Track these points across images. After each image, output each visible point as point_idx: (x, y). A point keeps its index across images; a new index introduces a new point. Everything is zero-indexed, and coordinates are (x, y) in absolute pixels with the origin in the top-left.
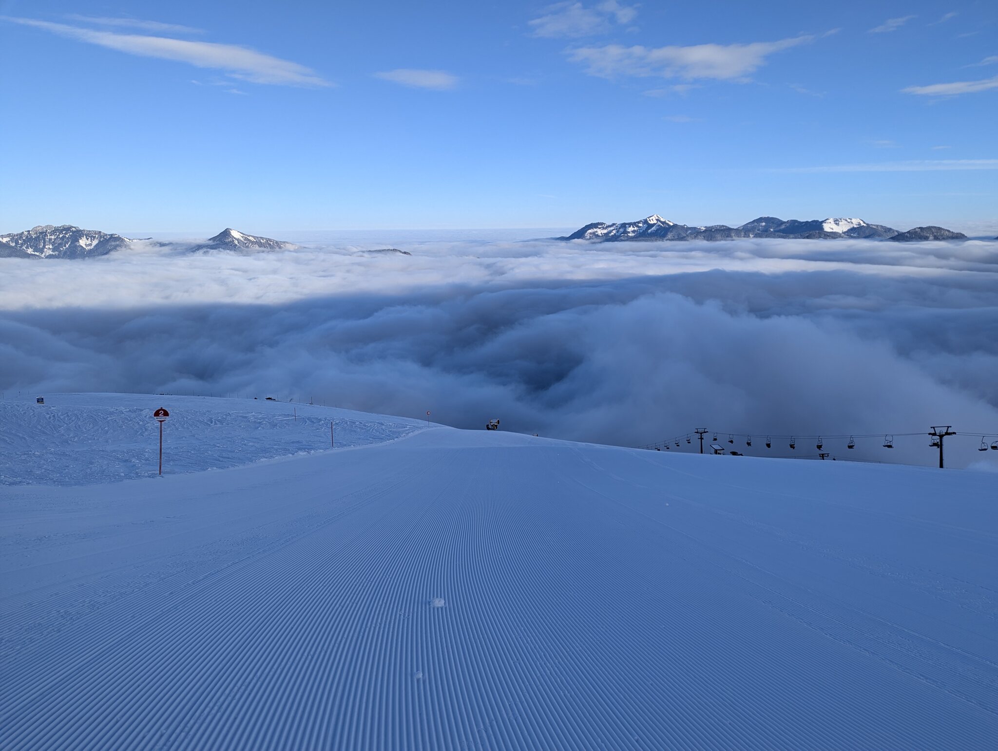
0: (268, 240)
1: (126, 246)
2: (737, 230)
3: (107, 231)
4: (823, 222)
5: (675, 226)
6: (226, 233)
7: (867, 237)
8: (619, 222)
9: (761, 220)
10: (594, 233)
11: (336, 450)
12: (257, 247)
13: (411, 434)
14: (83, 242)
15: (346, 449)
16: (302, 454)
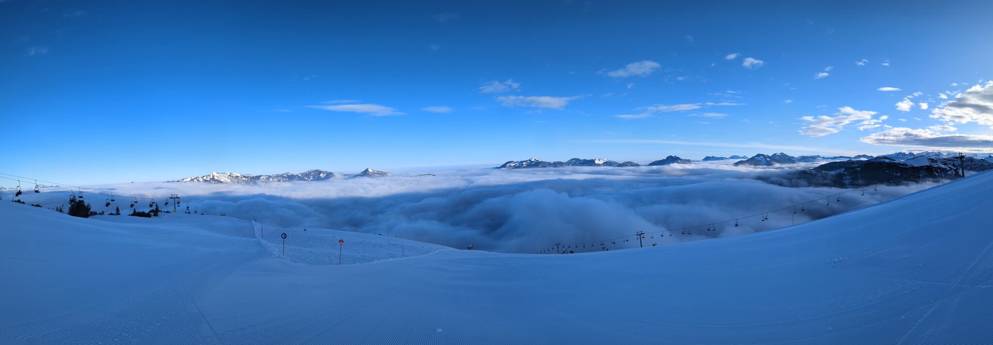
0: (382, 172)
1: (334, 176)
2: (565, 163)
3: (329, 171)
4: (595, 160)
5: (542, 162)
6: (367, 170)
7: (609, 165)
8: (520, 160)
9: (573, 159)
10: (510, 165)
11: (404, 258)
12: (377, 175)
13: (435, 252)
14: (321, 175)
15: (409, 258)
16: (391, 259)
